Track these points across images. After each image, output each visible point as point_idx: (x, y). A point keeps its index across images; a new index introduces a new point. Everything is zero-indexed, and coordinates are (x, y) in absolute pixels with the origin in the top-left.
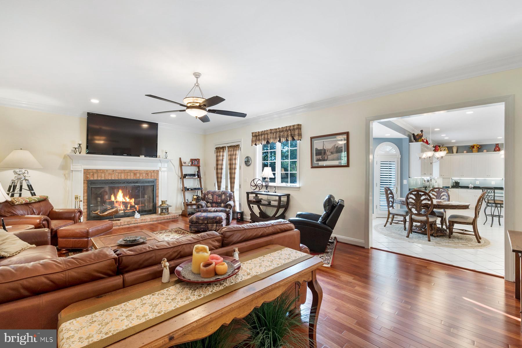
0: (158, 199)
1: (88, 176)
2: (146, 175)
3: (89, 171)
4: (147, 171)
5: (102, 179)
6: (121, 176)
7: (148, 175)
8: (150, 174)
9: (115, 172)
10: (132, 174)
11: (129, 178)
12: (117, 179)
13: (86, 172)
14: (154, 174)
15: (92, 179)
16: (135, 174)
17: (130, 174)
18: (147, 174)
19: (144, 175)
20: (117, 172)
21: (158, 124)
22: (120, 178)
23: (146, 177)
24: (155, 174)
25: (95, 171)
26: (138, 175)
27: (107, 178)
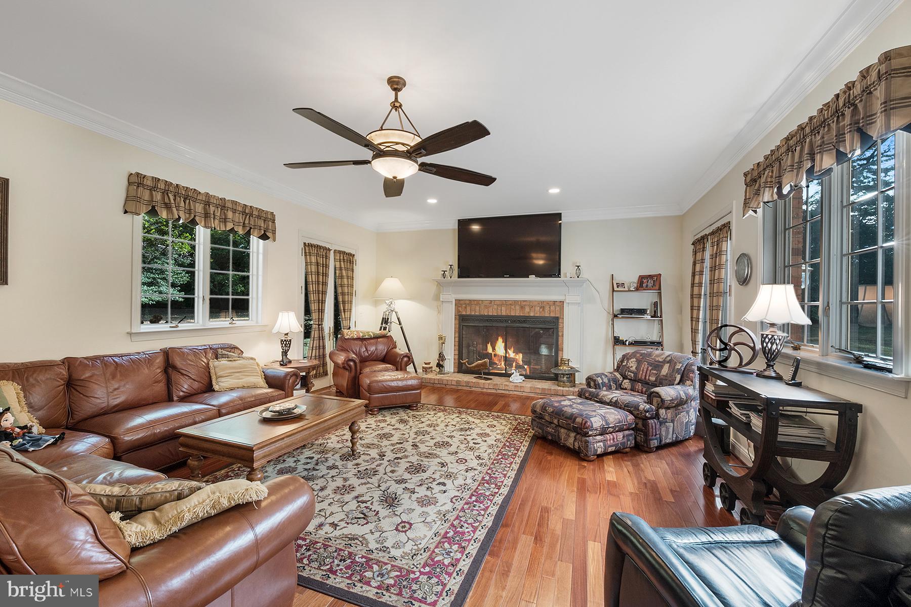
0: (563, 354)
1: (460, 309)
2: (541, 310)
3: (462, 302)
4: (543, 302)
5: (476, 314)
6: (501, 310)
7: (543, 310)
8: (547, 308)
9: (493, 303)
10: (518, 307)
11: (513, 314)
12: (496, 314)
13: (458, 303)
14: (555, 308)
15: (464, 313)
16: (522, 308)
17: (515, 307)
18: (543, 308)
19: (538, 309)
20: (496, 303)
21: (561, 213)
22: (500, 314)
23: (540, 313)
24: (558, 308)
25: (468, 302)
26: (527, 309)
27: (482, 313)
